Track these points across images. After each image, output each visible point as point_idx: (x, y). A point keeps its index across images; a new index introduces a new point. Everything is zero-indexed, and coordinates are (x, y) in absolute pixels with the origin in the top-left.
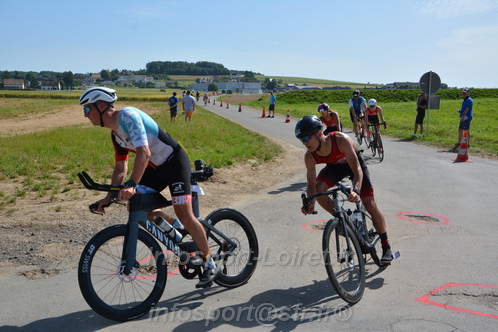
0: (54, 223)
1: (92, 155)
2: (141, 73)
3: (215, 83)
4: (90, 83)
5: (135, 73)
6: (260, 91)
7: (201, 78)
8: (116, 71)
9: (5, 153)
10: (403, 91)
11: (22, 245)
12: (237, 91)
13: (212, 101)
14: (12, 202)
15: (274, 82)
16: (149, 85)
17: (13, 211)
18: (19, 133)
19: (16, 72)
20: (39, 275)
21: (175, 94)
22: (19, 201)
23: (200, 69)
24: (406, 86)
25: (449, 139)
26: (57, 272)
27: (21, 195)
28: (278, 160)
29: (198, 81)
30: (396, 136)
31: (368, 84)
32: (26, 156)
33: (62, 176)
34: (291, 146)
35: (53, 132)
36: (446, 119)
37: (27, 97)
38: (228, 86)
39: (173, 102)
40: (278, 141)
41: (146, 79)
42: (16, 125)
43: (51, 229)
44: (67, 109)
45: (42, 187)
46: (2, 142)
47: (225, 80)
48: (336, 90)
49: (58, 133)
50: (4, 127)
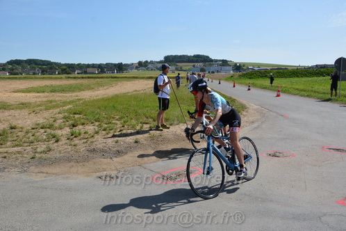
0: (115, 149)
1: (134, 110)
2: (161, 62)
3: (204, 67)
4: (132, 69)
5: (157, 62)
6: (232, 72)
7: (196, 64)
8: (147, 62)
9: (88, 109)
10: (322, 70)
12: (218, 71)
14: (92, 137)
15: (240, 66)
17: (93, 142)
18: (95, 98)
19: (93, 64)
21: (179, 74)
22: (96, 136)
23: (195, 59)
24: (324, 66)
27: (97, 133)
28: (244, 113)
29: (194, 66)
30: (318, 98)
31: (299, 66)
32: (98, 110)
33: (118, 122)
34: (252, 105)
37: (99, 78)
38: (212, 69)
39: (178, 79)
40: (244, 102)
42: (93, 93)
44: (120, 84)
45: (108, 129)
46: (86, 103)
47: (210, 65)
48: (279, 71)
49: (115, 98)
50: (87, 95)
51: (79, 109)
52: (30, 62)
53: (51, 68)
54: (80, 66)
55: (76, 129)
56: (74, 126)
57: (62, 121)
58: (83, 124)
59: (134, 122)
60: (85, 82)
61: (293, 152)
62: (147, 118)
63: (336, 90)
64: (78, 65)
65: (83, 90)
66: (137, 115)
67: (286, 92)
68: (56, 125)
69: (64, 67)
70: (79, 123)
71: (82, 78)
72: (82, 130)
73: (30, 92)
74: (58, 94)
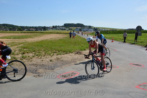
0: (41, 64)
1: (50, 47)
2: (62, 26)
3: (81, 29)
4: (50, 29)
5: (61, 26)
6: (93, 31)
7: (78, 27)
8: (56, 26)
9: (30, 46)
10: (131, 31)
11: (34, 69)
12: (87, 31)
13: (80, 34)
14: (32, 58)
15: (96, 29)
16: (64, 29)
17: (32, 61)
19: (33, 27)
20: (38, 77)
21: (71, 32)
22: (33, 58)
23: (77, 25)
24: (132, 29)
25: (144, 44)
26: (42, 76)
27: (34, 57)
29: (77, 28)
30: (129, 43)
31: (122, 29)
32: (35, 47)
33: (43, 52)
35: (41, 41)
36: (143, 38)
37: (35, 33)
38: (84, 30)
39: (70, 34)
41: (64, 28)
42: (32, 39)
43: (40, 65)
44: (44, 36)
45: (38, 55)
46: (29, 44)
47: (84, 28)
48: (113, 31)
49: (42, 42)
50: (29, 40)
51: (26, 46)
52: (4, 25)
53: (14, 28)
54: (27, 27)
55: (24, 55)
56: (23, 54)
57: (18, 51)
58: (28, 53)
59: (50, 52)
60: (29, 34)
61: (118, 66)
62: (56, 50)
63: (136, 39)
64: (26, 27)
65: (28, 38)
66: (51, 49)
67: (116, 40)
68: (16, 53)
69: (20, 28)
70: (26, 52)
71: (28, 32)
72: (27, 55)
73: (4, 38)
74: (17, 39)
